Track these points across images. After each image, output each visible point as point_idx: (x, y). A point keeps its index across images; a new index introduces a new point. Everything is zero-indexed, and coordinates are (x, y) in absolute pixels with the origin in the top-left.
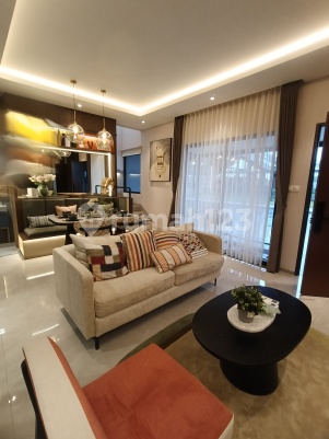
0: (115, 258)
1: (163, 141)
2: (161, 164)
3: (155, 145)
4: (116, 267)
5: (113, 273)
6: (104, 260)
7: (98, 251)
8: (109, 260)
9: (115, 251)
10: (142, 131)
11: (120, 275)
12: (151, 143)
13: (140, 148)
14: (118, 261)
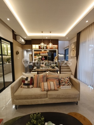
0: (28, 82)
1: (74, 43)
2: (74, 51)
3: (72, 45)
4: (28, 85)
5: (26, 87)
6: (25, 82)
7: (24, 78)
8: (26, 82)
9: (29, 79)
10: (69, 41)
11: (29, 88)
12: (71, 44)
13: (68, 46)
14: (29, 83)
